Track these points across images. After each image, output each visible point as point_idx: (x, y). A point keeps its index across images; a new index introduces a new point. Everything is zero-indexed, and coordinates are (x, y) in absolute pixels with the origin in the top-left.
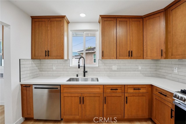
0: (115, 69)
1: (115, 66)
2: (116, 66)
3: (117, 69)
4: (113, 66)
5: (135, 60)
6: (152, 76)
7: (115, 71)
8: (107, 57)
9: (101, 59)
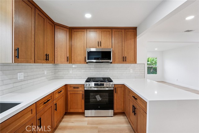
0: (21, 79)
1: (21, 73)
2: (23, 73)
3: (24, 77)
4: (18, 74)
5: (41, 64)
6: (53, 79)
7: (21, 81)
8: (22, 60)
9: (13, 62)
